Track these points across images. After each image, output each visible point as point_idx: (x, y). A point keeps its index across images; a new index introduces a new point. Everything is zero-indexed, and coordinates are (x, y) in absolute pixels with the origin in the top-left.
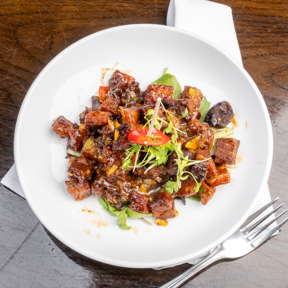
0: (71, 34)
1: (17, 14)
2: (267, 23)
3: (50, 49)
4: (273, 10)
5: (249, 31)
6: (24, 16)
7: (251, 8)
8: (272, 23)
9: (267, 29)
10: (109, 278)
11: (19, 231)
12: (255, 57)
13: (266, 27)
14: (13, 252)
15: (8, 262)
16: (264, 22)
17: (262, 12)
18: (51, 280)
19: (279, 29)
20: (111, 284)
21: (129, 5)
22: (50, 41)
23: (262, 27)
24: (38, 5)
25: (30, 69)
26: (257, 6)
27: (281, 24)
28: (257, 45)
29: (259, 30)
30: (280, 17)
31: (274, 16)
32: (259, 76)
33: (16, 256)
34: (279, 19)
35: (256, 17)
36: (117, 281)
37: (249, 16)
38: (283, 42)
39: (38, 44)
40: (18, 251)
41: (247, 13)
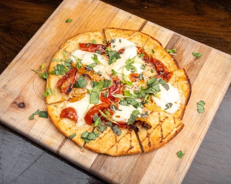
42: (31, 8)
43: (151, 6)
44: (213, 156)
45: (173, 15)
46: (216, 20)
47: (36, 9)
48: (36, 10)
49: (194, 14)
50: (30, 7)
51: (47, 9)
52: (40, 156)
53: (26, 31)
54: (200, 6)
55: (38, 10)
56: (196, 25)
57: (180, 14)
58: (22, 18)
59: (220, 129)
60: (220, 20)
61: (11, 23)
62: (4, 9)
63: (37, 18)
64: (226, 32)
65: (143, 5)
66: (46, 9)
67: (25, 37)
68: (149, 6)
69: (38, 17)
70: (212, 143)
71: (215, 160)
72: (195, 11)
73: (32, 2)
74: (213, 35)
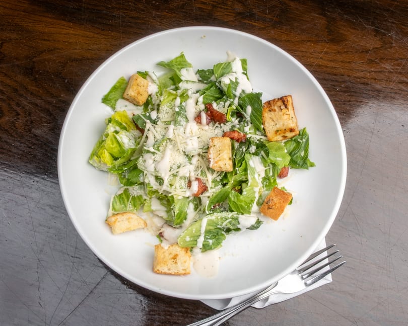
2: (336, 81)
4: (343, 69)
8: (340, 82)
9: (335, 88)
10: (179, 316)
11: (99, 268)
13: (334, 86)
14: (93, 287)
15: (88, 296)
16: (333, 81)
18: (126, 315)
19: (347, 88)
20: (180, 321)
23: (331, 85)
27: (349, 83)
30: (349, 76)
31: (343, 75)
33: (95, 291)
34: (347, 79)
35: (326, 75)
36: (186, 319)
37: (319, 73)
38: (350, 101)
40: (97, 286)
41: (318, 70)
42: (65, 30)
43: (258, 26)
44: (352, 278)
45: (293, 42)
46: (361, 51)
47: (73, 32)
48: (73, 34)
49: (325, 40)
50: (63, 29)
51: (91, 34)
52: (98, 285)
53: (60, 73)
54: (335, 25)
55: (75, 35)
56: (329, 60)
57: (304, 41)
58: (52, 50)
59: (363, 235)
60: (367, 51)
61: (35, 59)
62: (20, 32)
63: (76, 49)
64: (376, 72)
65: (245, 24)
66: (89, 33)
67: (59, 83)
68: (255, 26)
69: (78, 48)
70: (351, 257)
71: (354, 284)
72: (328, 35)
73: (65, 20)
74: (355, 77)
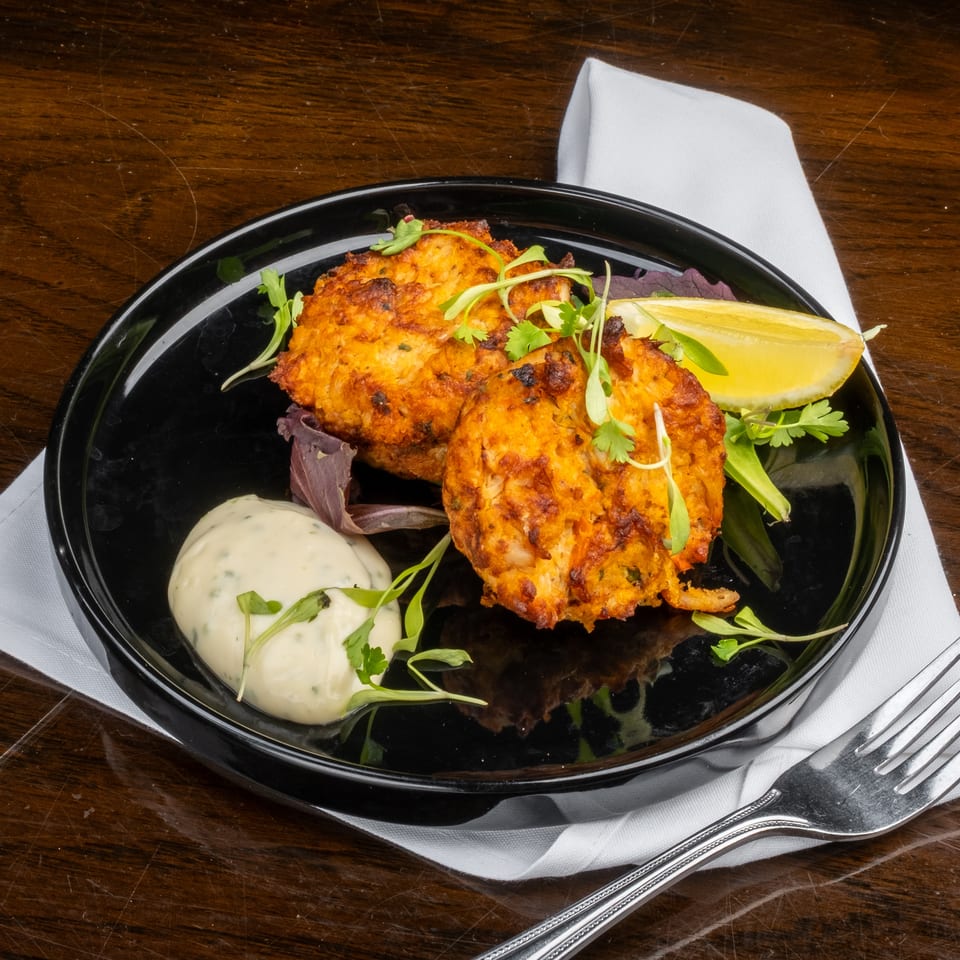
0: (216, 196)
1: (24, 138)
3: (137, 230)
5: (870, 206)
6: (49, 143)
7: (876, 148)
12: (900, 274)
17: (917, 158)
21: (434, 129)
22: (141, 210)
24: (104, 119)
25: (56, 282)
26: (896, 144)
28: (902, 242)
29: (909, 204)
32: (916, 325)
39: (92, 215)
